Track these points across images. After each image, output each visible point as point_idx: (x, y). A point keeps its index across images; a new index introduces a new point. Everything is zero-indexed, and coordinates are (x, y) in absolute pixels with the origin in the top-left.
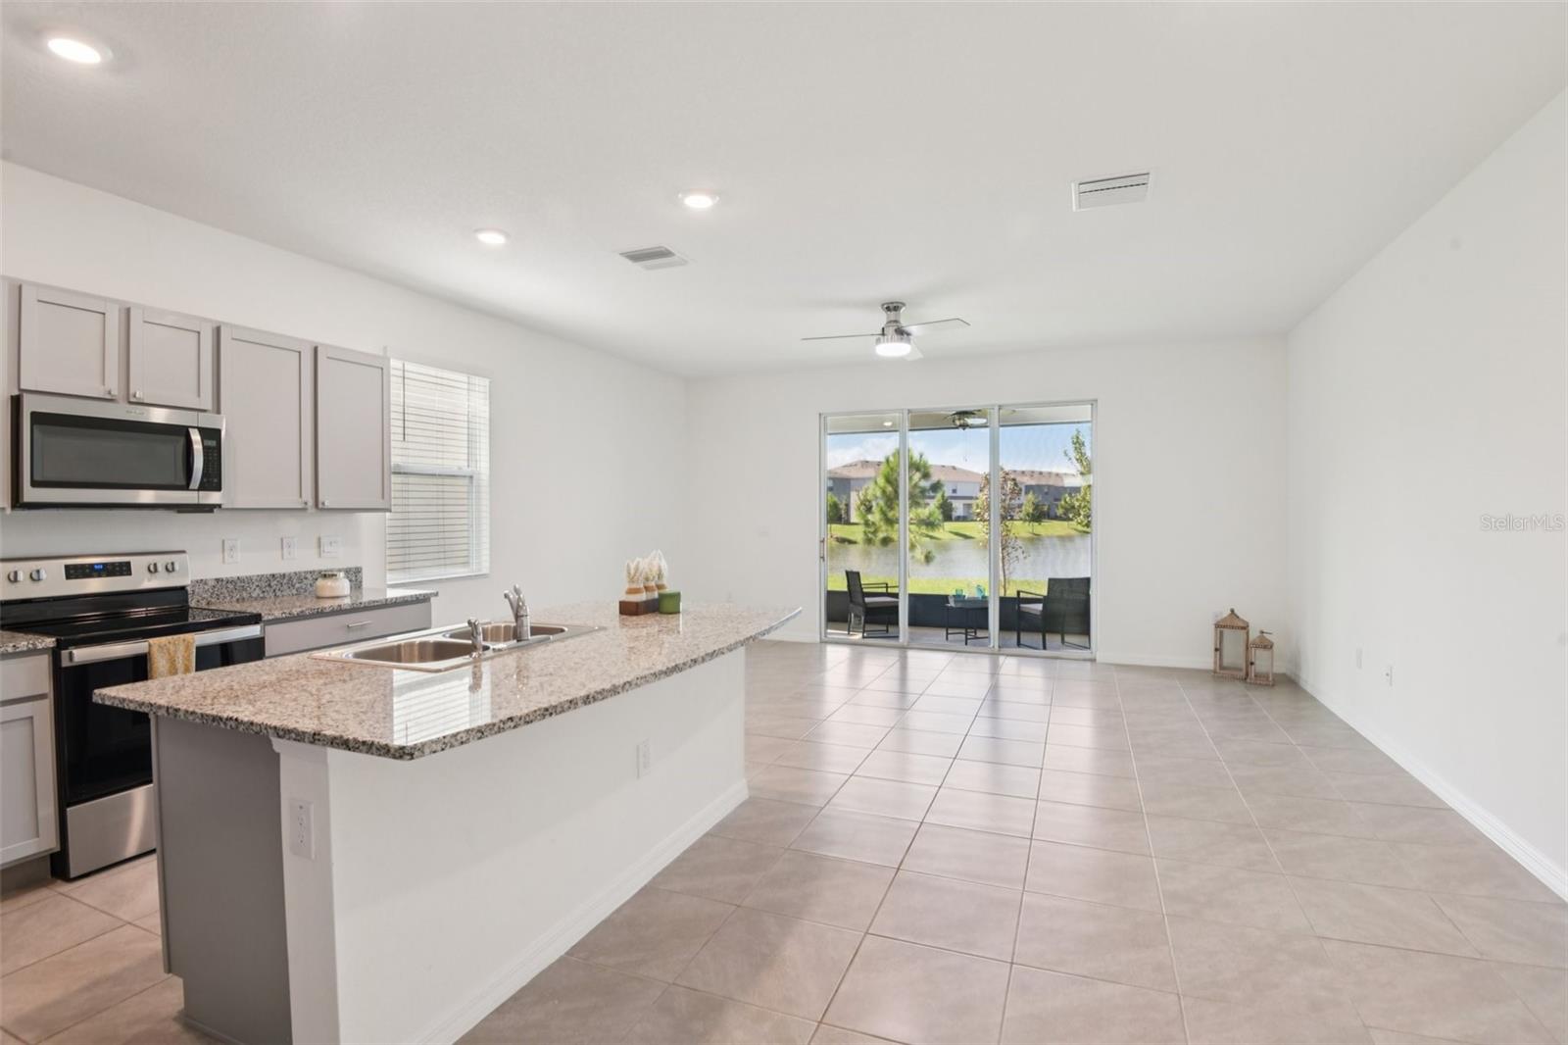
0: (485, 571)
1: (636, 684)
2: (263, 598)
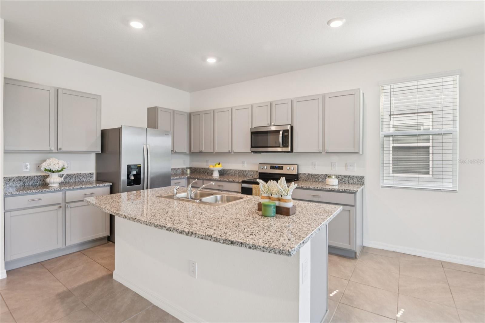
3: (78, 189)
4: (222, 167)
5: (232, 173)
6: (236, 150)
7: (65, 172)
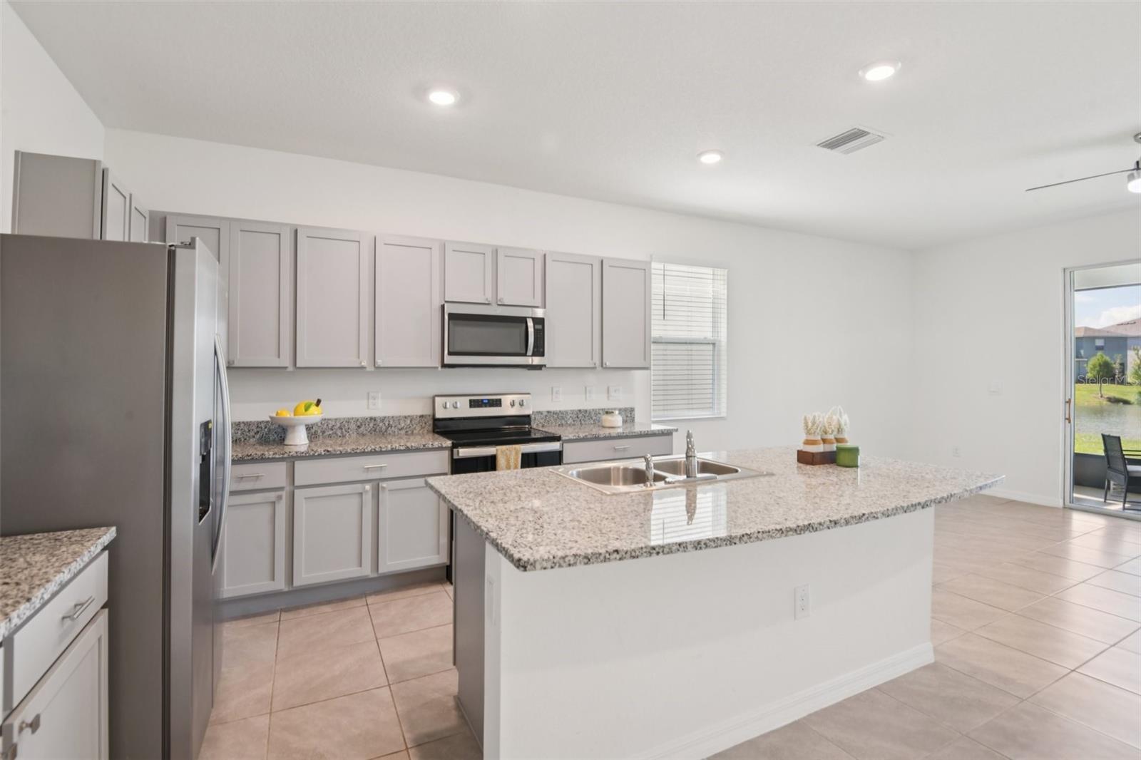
0: (724, 415)
1: (757, 537)
2: (574, 425)
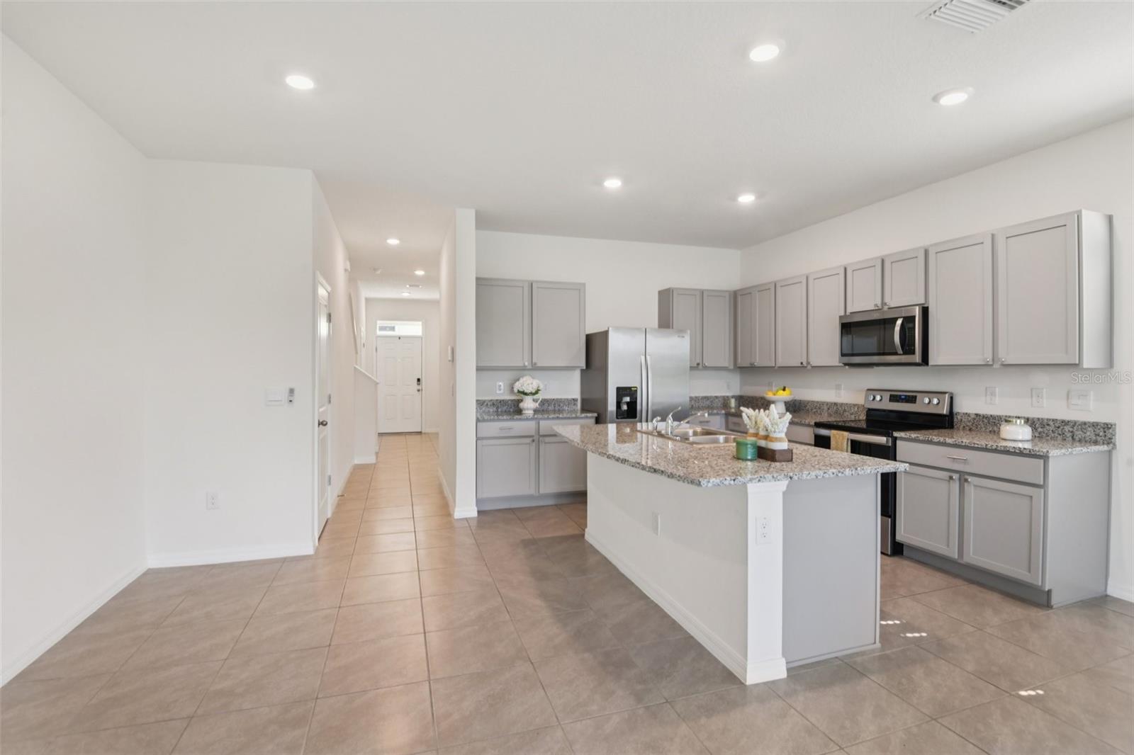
3: (553, 418)
4: (791, 394)
5: (816, 408)
6: (815, 362)
7: (540, 396)
